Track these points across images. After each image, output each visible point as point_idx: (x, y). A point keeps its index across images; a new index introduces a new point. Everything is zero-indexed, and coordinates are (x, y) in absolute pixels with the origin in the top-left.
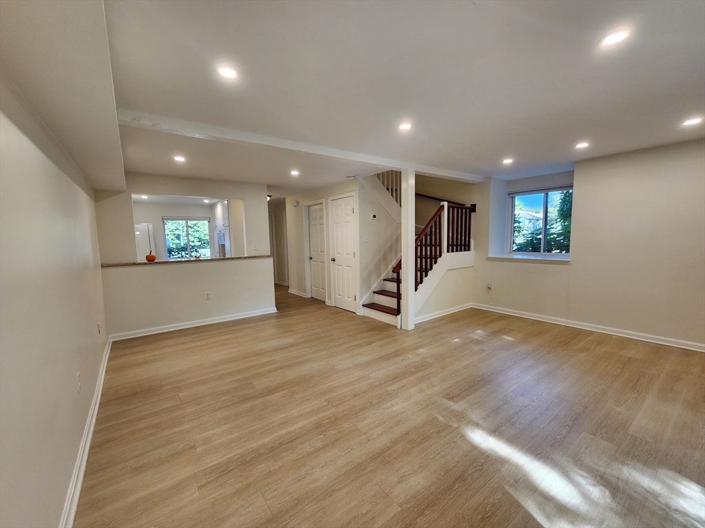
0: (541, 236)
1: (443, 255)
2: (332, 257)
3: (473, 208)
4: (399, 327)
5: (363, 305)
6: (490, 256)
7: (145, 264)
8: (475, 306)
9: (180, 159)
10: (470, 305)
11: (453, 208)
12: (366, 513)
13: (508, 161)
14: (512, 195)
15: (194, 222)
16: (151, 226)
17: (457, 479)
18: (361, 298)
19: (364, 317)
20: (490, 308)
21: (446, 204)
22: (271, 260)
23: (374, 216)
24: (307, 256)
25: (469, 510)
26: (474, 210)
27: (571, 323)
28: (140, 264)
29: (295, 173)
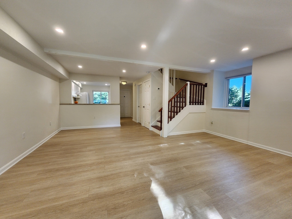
0: (241, 99)
1: (187, 106)
2: (144, 106)
3: (206, 85)
4: (161, 136)
5: (152, 126)
6: (213, 108)
7: (73, 104)
8: (206, 131)
9: (80, 67)
10: (203, 131)
11: (194, 85)
12: (75, 195)
13: (213, 61)
14: (228, 79)
15: (104, 93)
16: (87, 93)
17: (121, 192)
18: (151, 123)
19: (152, 131)
20: (212, 133)
21: (189, 83)
22: (119, 106)
23: (159, 89)
24: (138, 106)
25: (112, 204)
26: (206, 86)
27: (249, 143)
28: (72, 104)
29: (124, 71)
